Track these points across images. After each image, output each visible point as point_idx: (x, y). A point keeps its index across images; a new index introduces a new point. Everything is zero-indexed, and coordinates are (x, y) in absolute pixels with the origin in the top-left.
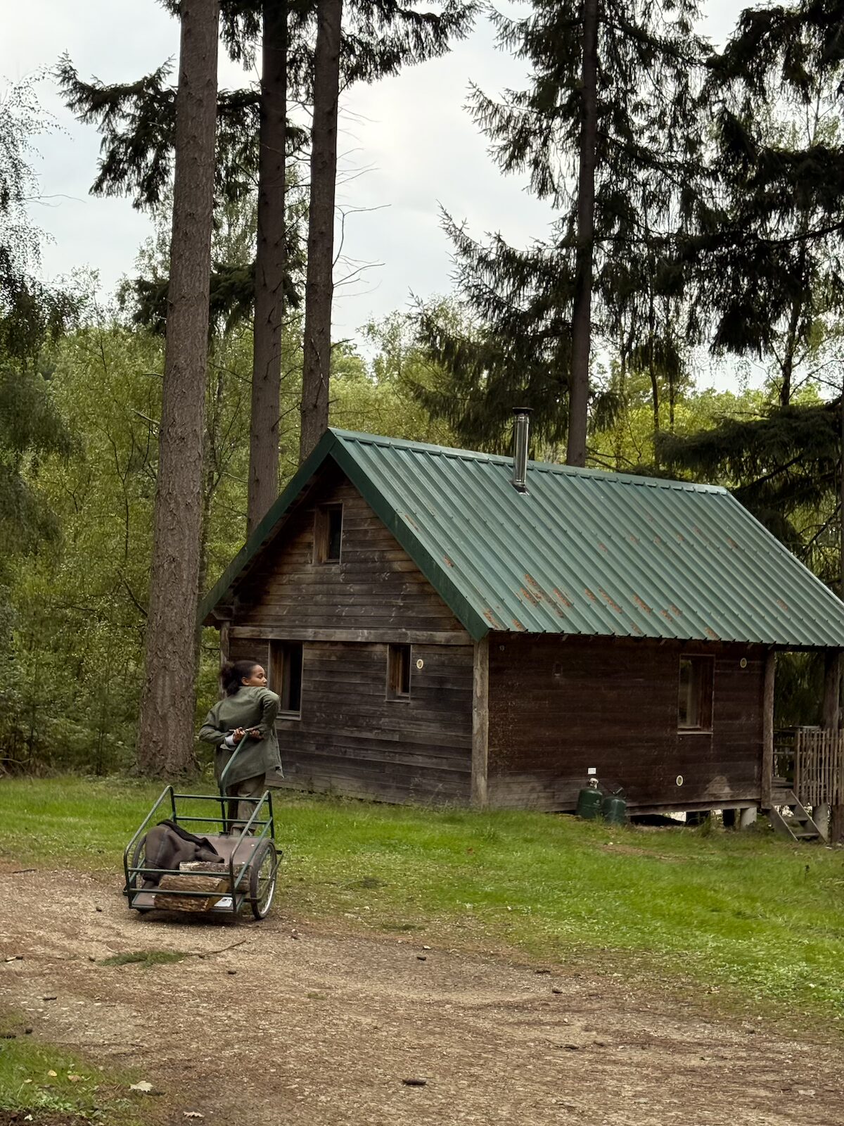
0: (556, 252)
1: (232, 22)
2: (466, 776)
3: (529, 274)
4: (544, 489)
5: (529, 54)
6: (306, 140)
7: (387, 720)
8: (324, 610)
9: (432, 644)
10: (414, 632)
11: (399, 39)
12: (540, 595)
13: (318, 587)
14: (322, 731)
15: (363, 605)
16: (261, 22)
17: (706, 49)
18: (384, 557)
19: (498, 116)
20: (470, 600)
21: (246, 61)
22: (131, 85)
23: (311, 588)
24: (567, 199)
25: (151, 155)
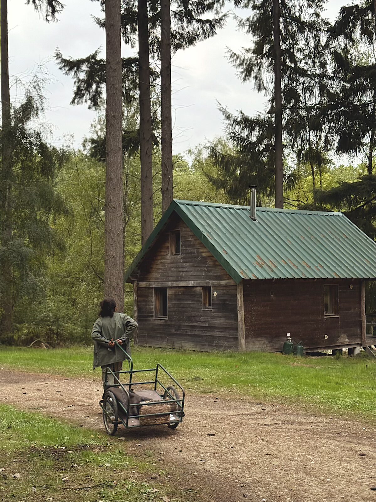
0: (266, 116)
1: (125, 28)
2: (236, 339)
3: (255, 126)
4: (264, 219)
5: (251, 32)
6: (158, 76)
7: (203, 318)
8: (175, 274)
9: (220, 286)
10: (212, 281)
11: (195, 31)
12: (263, 263)
13: (172, 264)
14: (177, 324)
15: (191, 271)
16: (137, 28)
17: (327, 24)
18: (198, 251)
19: (239, 60)
20: (234, 267)
21: (132, 44)
22: (85, 58)
23: (170, 265)
24: (270, 92)
25: (94, 86)
